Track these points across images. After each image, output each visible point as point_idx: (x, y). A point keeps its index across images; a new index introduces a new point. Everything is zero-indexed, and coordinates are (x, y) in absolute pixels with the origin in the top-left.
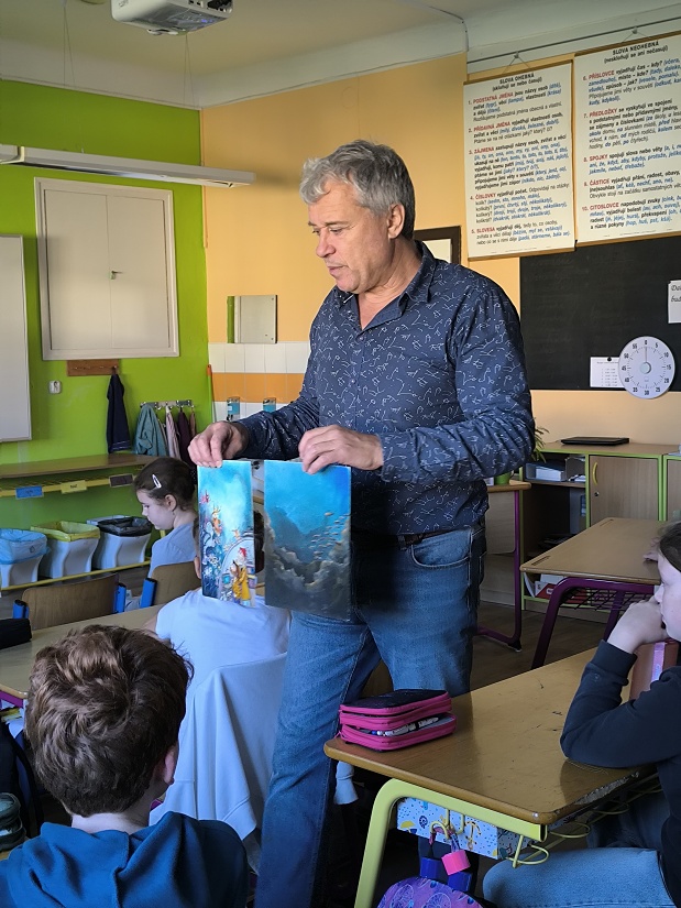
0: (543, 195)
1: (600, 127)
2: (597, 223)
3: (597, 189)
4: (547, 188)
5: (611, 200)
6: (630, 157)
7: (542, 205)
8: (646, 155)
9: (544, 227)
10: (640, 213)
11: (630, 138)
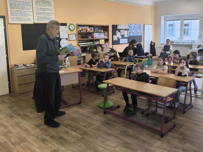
0: (26, 13)
1: (38, 2)
2: (38, 20)
3: (37, 14)
4: (27, 11)
5: (41, 16)
6: (43, 9)
7: (26, 14)
8: (46, 9)
9: (27, 19)
10: (46, 19)
11: (43, 6)
